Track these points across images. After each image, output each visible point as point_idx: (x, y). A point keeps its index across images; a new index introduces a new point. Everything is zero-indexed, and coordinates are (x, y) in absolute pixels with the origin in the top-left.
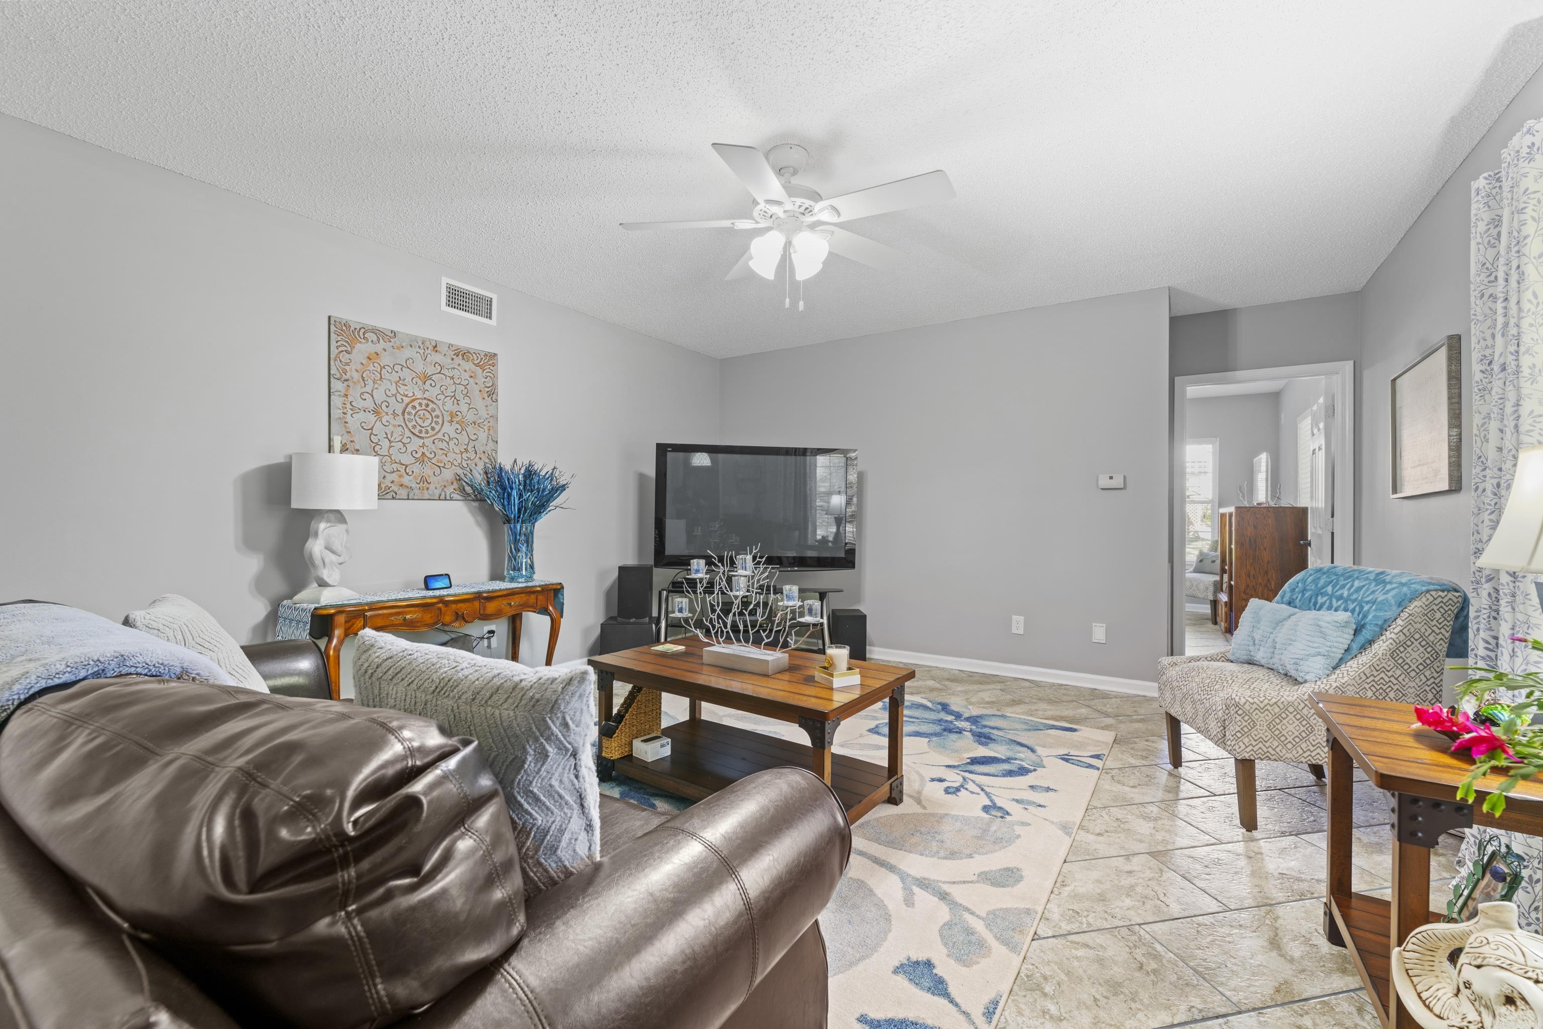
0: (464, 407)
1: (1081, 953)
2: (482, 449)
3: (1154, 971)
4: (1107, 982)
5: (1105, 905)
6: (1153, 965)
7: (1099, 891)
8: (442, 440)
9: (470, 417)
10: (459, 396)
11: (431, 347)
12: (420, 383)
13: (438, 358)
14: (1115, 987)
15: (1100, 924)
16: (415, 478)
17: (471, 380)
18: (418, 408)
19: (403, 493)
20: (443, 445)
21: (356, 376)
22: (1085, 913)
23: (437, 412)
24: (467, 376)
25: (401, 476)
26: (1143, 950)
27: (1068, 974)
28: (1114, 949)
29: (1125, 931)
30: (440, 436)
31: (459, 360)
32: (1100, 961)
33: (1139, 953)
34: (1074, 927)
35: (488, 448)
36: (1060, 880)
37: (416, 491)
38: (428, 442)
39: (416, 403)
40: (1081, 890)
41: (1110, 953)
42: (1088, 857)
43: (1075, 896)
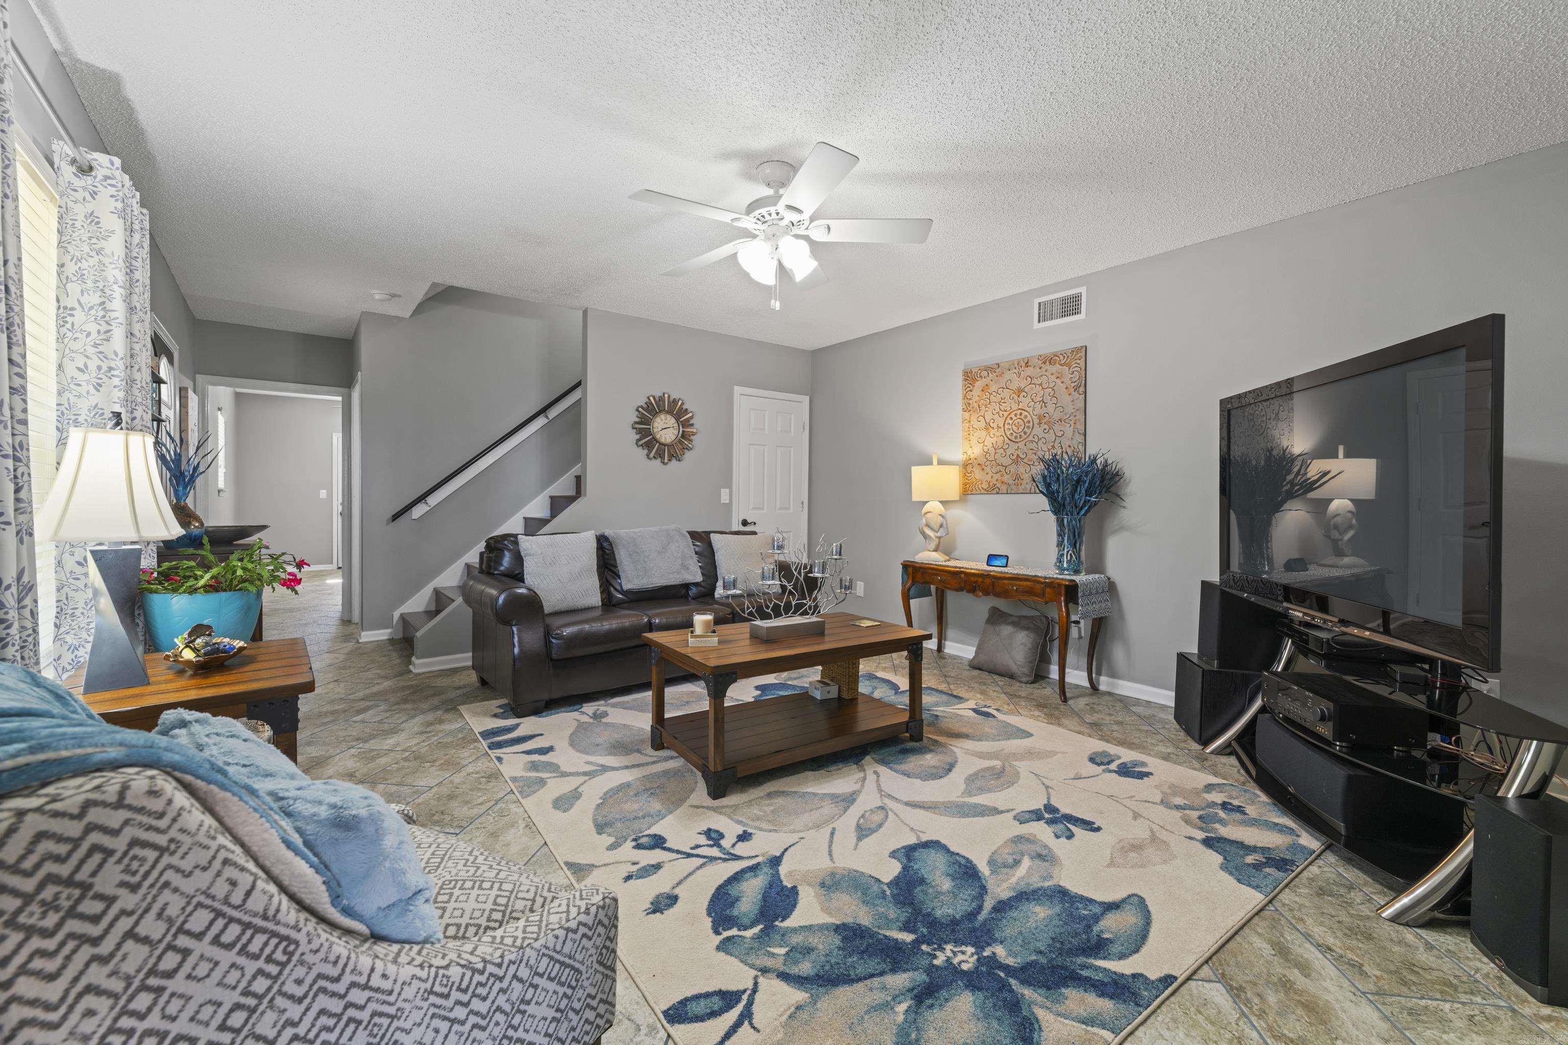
0: (1051, 408)
1: (481, 800)
2: (1068, 443)
3: (434, 815)
4: (457, 797)
5: (488, 832)
6: (436, 818)
7: (501, 838)
8: (1032, 441)
9: (1056, 416)
10: (1047, 399)
11: (1024, 365)
12: (1016, 397)
13: (1029, 371)
14: (451, 797)
15: (483, 819)
16: (1012, 476)
17: (1058, 381)
18: (1014, 418)
19: (1004, 488)
20: (1033, 446)
21: (976, 405)
22: (496, 819)
23: (1029, 418)
24: (1053, 378)
25: (1002, 476)
26: (446, 821)
27: (480, 789)
28: (463, 812)
29: (464, 824)
30: (1031, 438)
31: (1047, 366)
32: (467, 803)
33: (447, 818)
34: (496, 808)
35: (1074, 442)
36: (534, 828)
37: (1013, 487)
38: (1021, 445)
39: (1012, 415)
40: (512, 831)
41: (465, 808)
42: (534, 859)
43: (512, 825)
